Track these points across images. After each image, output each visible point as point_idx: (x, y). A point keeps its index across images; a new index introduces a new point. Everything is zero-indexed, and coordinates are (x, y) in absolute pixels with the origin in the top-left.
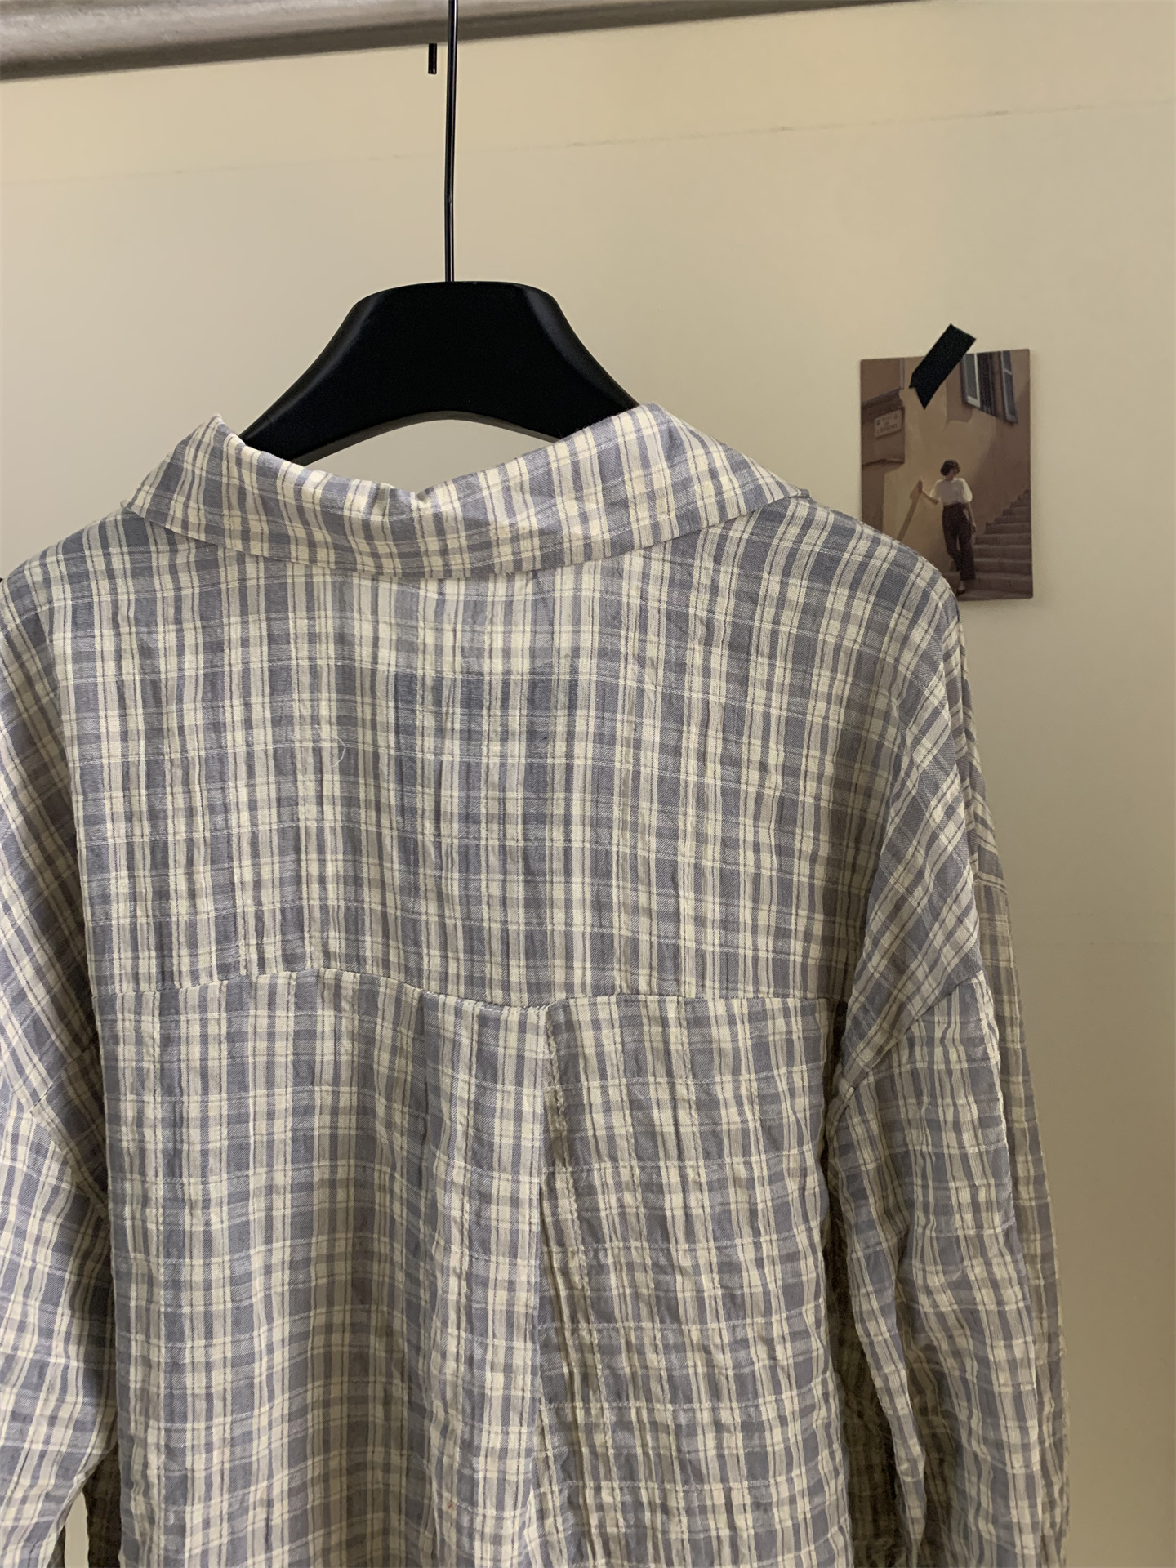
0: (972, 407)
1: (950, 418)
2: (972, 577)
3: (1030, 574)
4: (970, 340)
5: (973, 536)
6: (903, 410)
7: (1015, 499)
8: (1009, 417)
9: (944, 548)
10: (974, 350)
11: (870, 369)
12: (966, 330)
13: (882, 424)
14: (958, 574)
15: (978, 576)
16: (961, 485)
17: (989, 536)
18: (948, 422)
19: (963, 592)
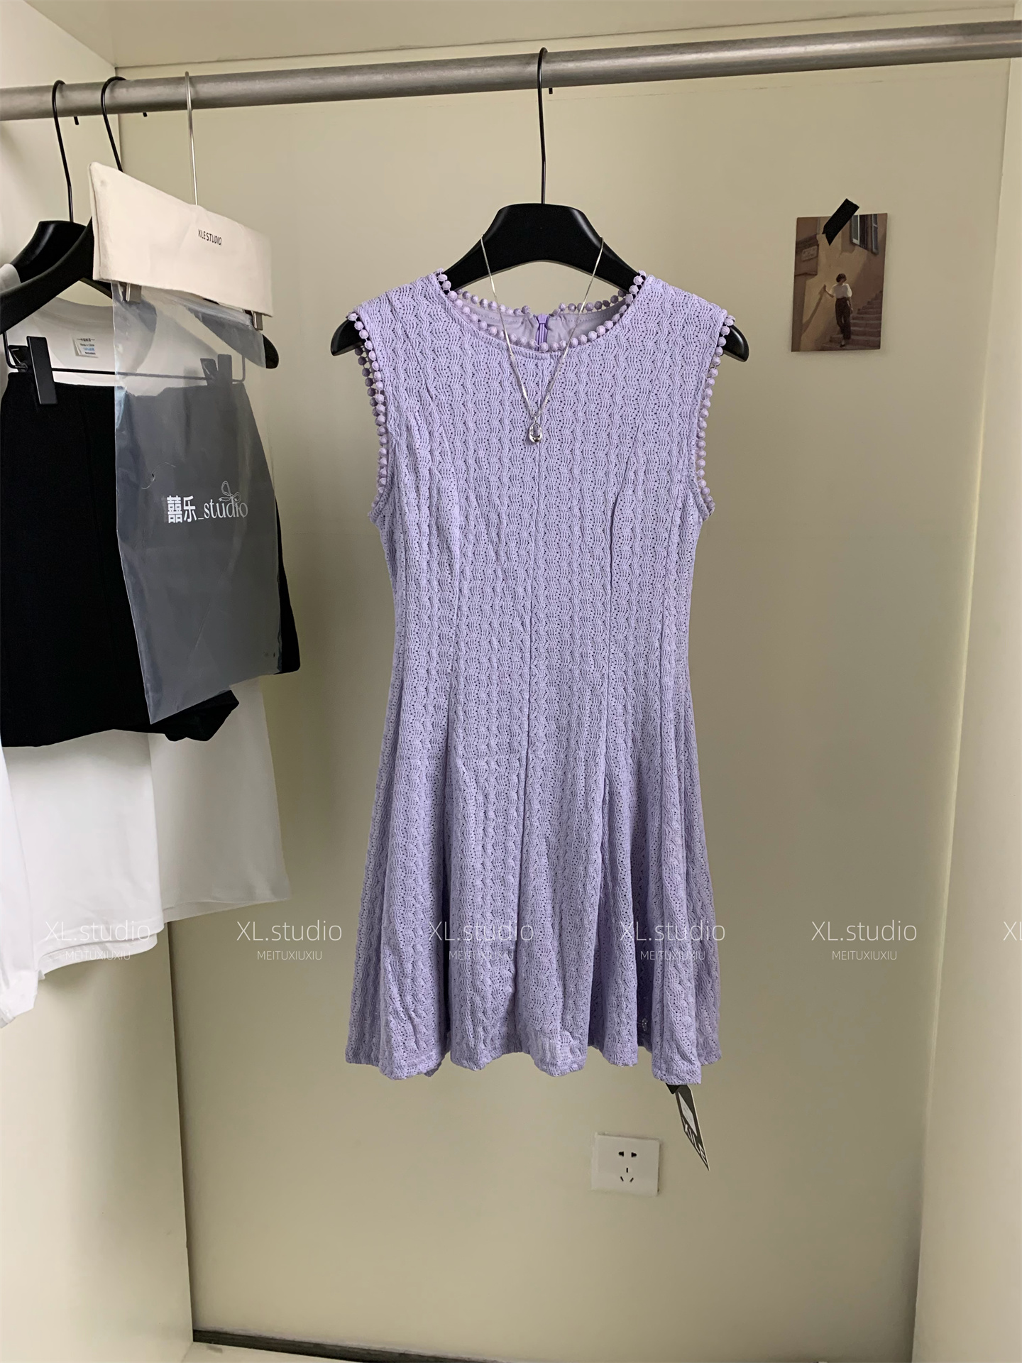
0: (855, 244)
1: (844, 250)
2: (849, 337)
3: (880, 336)
4: (856, 208)
5: (851, 315)
6: (818, 246)
7: (874, 295)
8: (874, 250)
9: (835, 321)
10: (858, 213)
11: (803, 223)
12: (854, 202)
13: (806, 253)
14: (841, 336)
15: (852, 337)
16: (846, 287)
17: (859, 316)
18: (842, 252)
19: (844, 346)
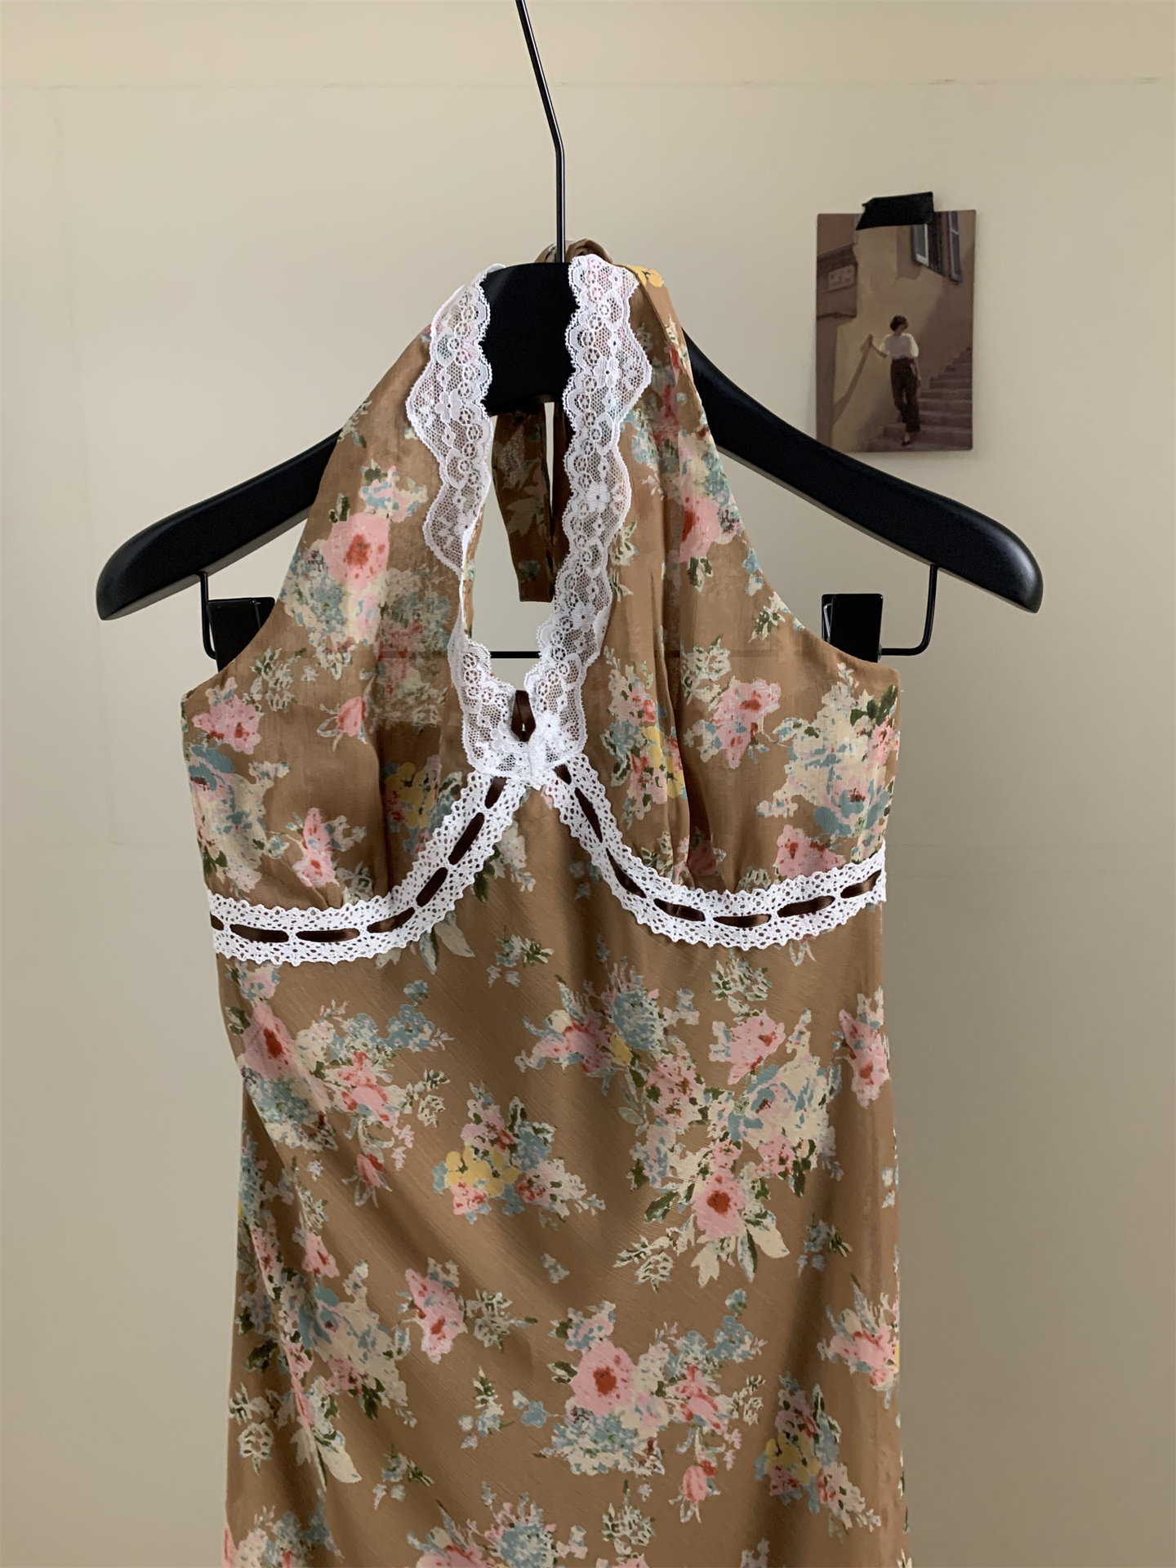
0: (920, 264)
1: (900, 274)
2: (918, 429)
3: (970, 426)
5: (919, 391)
6: (856, 265)
7: (957, 356)
8: (955, 276)
9: (892, 401)
11: (825, 222)
13: (836, 279)
14: (903, 426)
15: (923, 428)
16: (908, 339)
17: (934, 390)
18: (897, 279)
19: (909, 443)
